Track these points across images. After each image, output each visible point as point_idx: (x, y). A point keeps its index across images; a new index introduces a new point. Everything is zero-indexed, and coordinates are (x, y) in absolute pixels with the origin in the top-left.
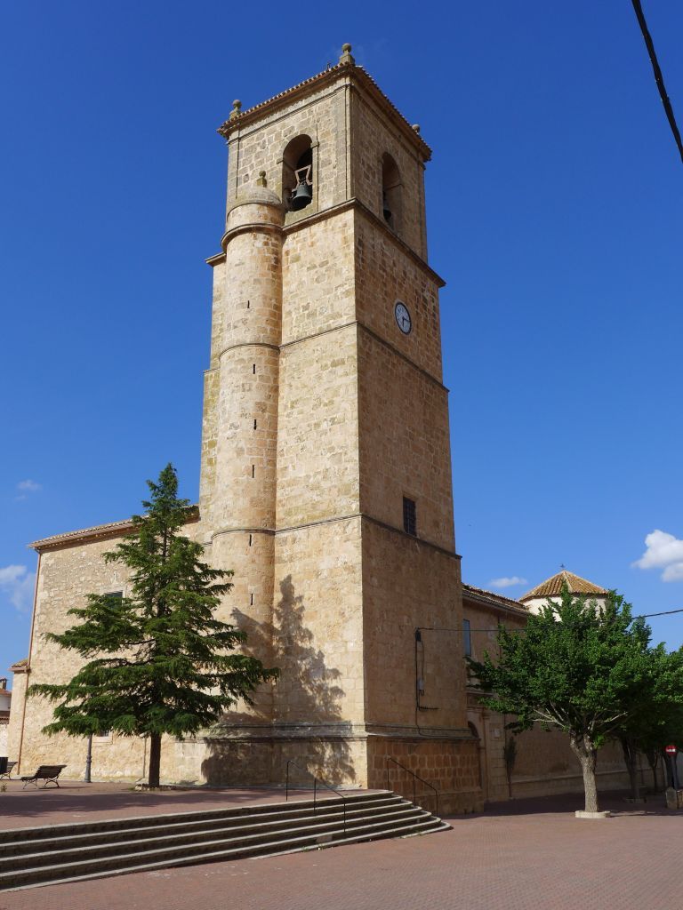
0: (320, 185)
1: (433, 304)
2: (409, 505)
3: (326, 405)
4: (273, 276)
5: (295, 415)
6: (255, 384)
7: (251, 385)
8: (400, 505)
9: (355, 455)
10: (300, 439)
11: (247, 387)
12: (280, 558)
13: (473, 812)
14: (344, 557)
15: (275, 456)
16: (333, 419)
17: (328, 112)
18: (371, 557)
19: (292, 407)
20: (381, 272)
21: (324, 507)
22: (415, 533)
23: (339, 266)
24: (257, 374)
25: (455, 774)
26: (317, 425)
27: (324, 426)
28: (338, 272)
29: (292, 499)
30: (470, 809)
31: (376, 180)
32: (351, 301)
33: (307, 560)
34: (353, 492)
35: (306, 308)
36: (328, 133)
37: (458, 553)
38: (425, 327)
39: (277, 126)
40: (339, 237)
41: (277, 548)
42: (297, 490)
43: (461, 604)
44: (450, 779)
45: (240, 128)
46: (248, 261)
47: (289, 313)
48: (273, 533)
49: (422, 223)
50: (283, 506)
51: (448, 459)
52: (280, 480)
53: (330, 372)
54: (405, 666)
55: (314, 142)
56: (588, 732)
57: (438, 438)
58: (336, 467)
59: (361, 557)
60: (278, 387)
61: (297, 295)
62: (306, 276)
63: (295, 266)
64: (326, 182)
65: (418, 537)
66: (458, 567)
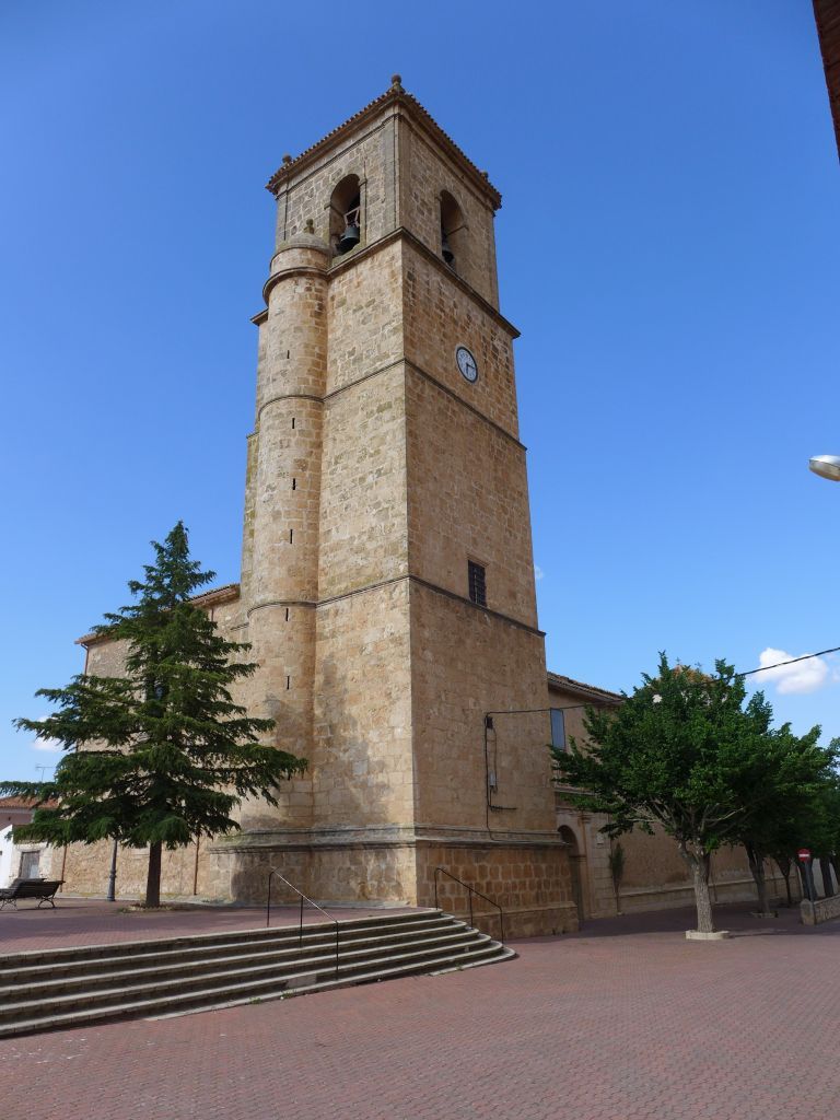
0: (368, 223)
1: (505, 355)
2: (476, 572)
3: (371, 456)
4: (317, 324)
5: (339, 471)
6: (293, 440)
7: (289, 441)
8: (464, 570)
9: (403, 508)
10: (344, 497)
11: (285, 444)
12: (322, 634)
13: (564, 932)
14: (390, 628)
15: (317, 519)
16: (379, 470)
17: (375, 146)
18: (423, 626)
19: (336, 463)
20: (438, 311)
21: (369, 571)
22: (484, 604)
23: (386, 302)
24: (297, 428)
25: (539, 887)
26: (362, 479)
27: (370, 479)
28: (386, 310)
29: (336, 564)
30: (560, 929)
31: (433, 217)
32: (398, 339)
33: (350, 635)
34: (401, 551)
35: (351, 354)
36: (377, 168)
37: (540, 629)
38: (497, 378)
39: (325, 172)
40: (386, 272)
41: (319, 623)
42: (341, 554)
43: (545, 688)
44: (533, 893)
45: (288, 180)
46: (288, 310)
47: (335, 361)
48: (315, 606)
49: (492, 270)
50: (326, 574)
51: (528, 523)
52: (323, 545)
53: (376, 418)
54: (471, 757)
55: (362, 179)
56: (698, 832)
57: (514, 499)
58: (383, 525)
59: (409, 626)
60: (322, 443)
61: (342, 341)
62: (352, 319)
63: (340, 311)
64: (374, 218)
65: (489, 608)
66: (541, 645)
